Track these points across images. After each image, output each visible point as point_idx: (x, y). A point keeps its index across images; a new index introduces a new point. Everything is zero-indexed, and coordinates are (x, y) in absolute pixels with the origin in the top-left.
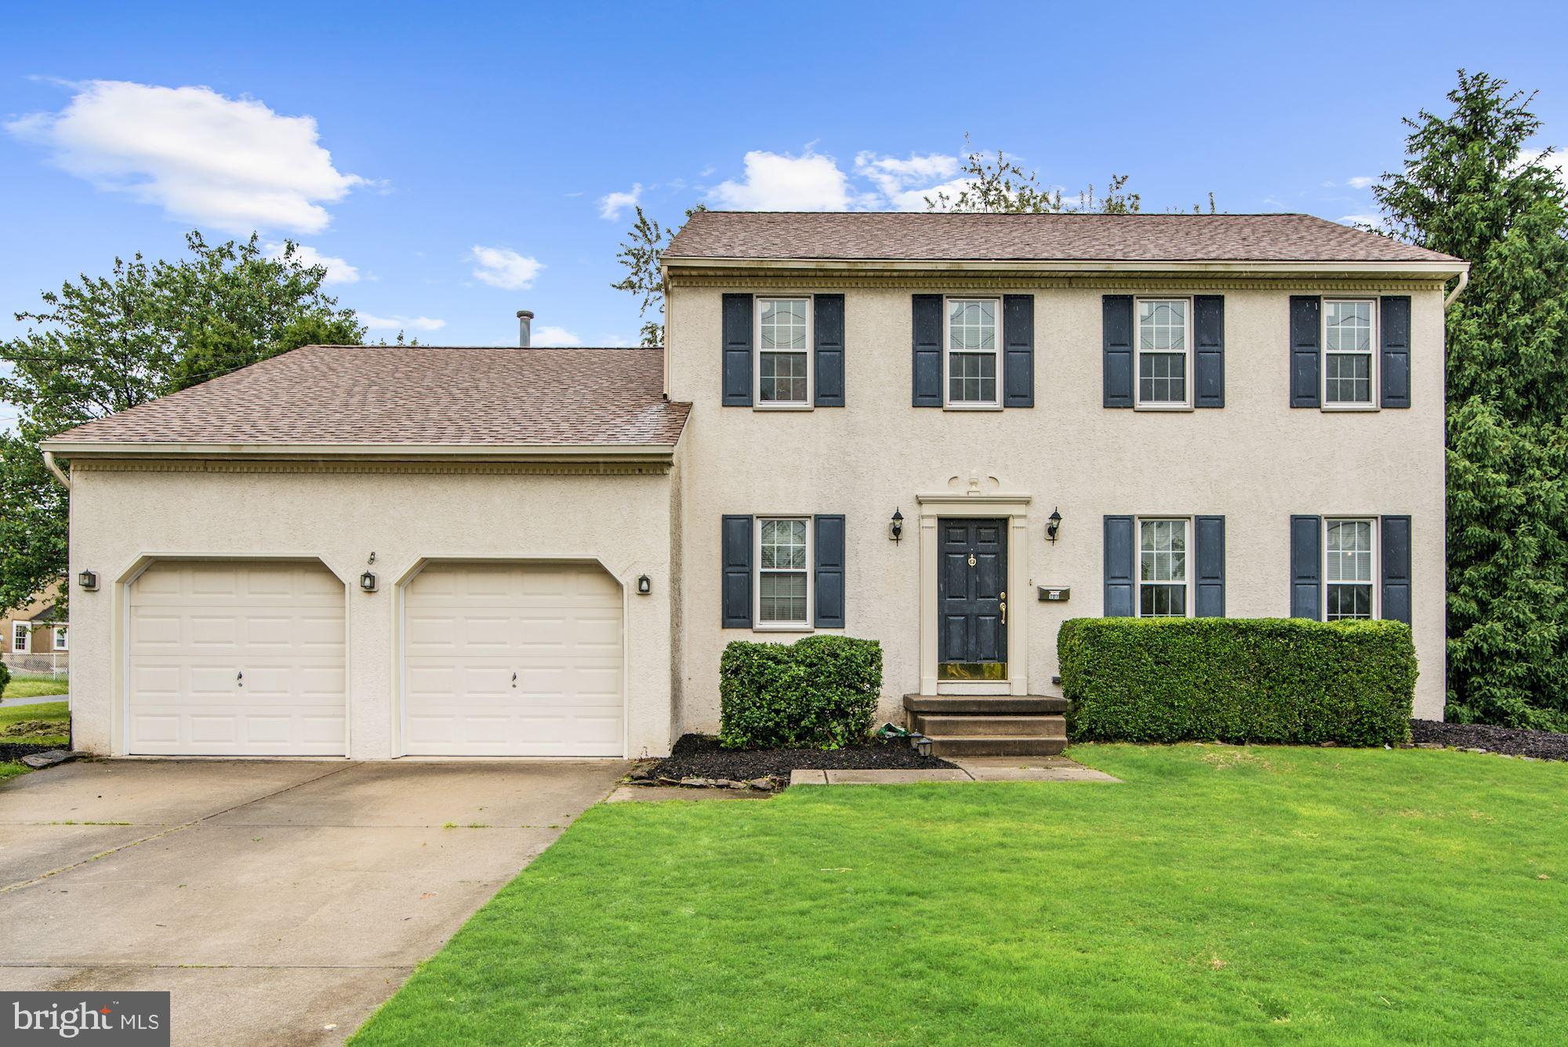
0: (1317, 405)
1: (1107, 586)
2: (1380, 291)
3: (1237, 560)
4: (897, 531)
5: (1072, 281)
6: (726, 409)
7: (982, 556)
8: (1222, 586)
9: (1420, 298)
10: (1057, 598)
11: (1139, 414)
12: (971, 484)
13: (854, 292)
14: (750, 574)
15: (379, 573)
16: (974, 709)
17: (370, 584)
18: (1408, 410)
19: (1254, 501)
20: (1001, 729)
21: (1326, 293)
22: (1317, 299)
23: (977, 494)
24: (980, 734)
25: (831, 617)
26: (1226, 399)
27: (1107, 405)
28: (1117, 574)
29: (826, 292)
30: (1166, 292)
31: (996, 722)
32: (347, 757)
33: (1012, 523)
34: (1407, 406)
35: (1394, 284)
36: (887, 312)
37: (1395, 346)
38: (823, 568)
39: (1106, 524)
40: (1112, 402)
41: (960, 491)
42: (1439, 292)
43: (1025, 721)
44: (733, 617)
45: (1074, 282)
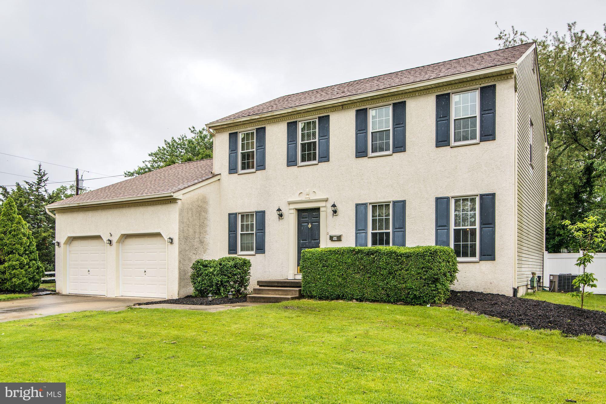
0: (449, 145)
1: (356, 234)
2: (480, 84)
3: (411, 219)
4: (281, 216)
5: (343, 107)
6: (230, 175)
7: (313, 223)
8: (404, 232)
9: (502, 84)
10: (336, 239)
11: (370, 159)
12: (307, 195)
13: (269, 125)
14: (236, 234)
15: (113, 239)
16: (276, 284)
17: (110, 242)
18: (495, 141)
19: (419, 193)
20: (277, 293)
21: (454, 91)
22: (448, 94)
23: (308, 199)
24: (270, 294)
25: (260, 249)
26: (407, 147)
27: (357, 157)
28: (360, 228)
29: (260, 127)
30: (381, 104)
31: (276, 290)
32: (106, 296)
33: (321, 209)
34: (494, 139)
35: (487, 80)
36: (279, 131)
37: (487, 110)
38: (258, 231)
39: (356, 207)
40: (359, 155)
41: (303, 198)
42: (512, 80)
43: (284, 290)
44: (231, 250)
45: (344, 106)
